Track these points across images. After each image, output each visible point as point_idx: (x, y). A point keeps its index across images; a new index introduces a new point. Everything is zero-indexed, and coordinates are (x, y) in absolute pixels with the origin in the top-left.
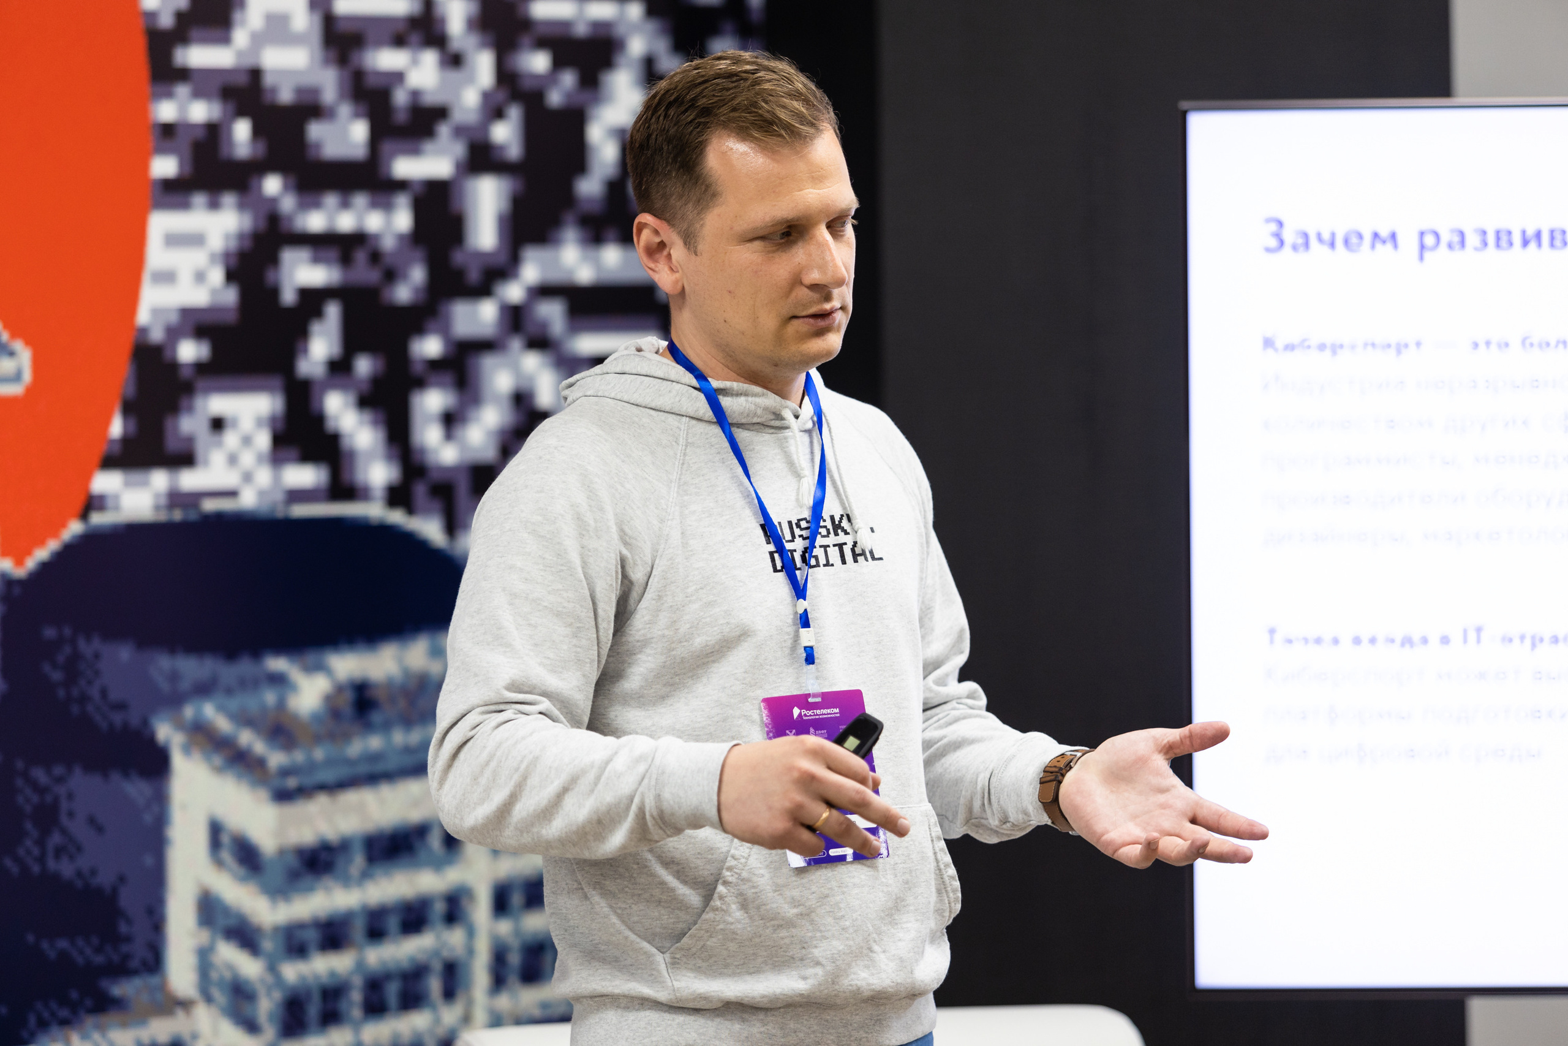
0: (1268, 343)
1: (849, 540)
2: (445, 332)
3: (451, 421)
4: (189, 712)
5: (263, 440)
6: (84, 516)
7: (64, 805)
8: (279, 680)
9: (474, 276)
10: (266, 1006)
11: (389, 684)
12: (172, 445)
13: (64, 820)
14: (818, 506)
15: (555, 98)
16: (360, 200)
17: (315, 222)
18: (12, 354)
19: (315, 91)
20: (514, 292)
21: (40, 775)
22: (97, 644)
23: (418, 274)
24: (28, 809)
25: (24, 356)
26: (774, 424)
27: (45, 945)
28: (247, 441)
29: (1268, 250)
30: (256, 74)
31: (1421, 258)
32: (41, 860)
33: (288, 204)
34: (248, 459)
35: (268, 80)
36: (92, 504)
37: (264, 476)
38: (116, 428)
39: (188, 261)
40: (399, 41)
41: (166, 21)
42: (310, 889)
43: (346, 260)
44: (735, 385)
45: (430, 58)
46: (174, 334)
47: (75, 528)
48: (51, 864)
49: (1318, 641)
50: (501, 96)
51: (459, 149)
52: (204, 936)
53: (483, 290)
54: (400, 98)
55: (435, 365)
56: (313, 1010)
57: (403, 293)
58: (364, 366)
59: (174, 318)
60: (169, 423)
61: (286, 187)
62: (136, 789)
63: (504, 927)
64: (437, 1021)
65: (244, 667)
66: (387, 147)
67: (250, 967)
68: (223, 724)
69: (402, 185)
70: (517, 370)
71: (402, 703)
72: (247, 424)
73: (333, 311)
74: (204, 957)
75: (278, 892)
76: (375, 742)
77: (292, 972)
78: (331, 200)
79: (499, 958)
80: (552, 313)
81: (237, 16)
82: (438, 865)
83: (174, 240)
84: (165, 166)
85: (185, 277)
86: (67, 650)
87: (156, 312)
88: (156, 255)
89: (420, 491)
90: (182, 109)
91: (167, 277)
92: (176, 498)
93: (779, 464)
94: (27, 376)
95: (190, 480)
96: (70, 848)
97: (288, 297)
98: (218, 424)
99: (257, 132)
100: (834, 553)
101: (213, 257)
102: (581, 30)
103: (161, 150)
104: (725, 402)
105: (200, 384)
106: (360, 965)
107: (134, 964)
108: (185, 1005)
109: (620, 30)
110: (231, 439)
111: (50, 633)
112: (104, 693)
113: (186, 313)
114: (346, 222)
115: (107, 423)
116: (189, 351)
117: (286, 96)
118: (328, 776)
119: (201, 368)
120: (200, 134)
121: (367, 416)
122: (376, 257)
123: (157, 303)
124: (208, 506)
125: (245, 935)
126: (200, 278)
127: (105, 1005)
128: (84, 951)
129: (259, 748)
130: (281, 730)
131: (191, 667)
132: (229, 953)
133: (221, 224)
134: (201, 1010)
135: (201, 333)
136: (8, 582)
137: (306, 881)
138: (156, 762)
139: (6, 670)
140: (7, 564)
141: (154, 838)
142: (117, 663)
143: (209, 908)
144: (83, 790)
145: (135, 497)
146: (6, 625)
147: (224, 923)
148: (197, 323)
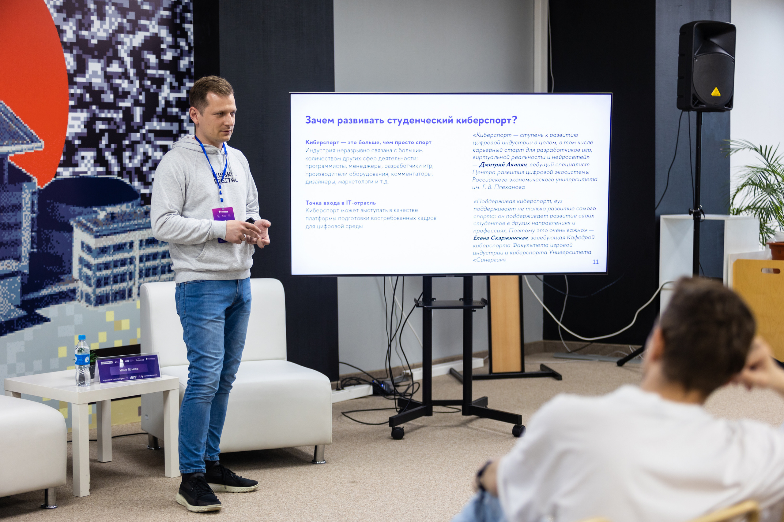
0: (307, 142)
1: (231, 177)
2: (130, 140)
3: (130, 158)
4: (77, 219)
5: (92, 161)
6: (55, 177)
7: (51, 238)
8: (96, 212)
9: (135, 128)
10: (93, 281)
11: (118, 213)
12: (73, 162)
13: (51, 241)
14: (225, 170)
15: (152, 91)
16: (112, 111)
17: (103, 115)
18: (40, 142)
19: (103, 88)
20: (144, 131)
21: (46, 231)
22: (58, 204)
23: (124, 127)
24: (44, 239)
25: (43, 142)
26: (216, 153)
27: (47, 267)
28: (89, 161)
29: (307, 123)
30: (91, 83)
31: (338, 125)
32: (46, 249)
33: (97, 111)
34: (89, 165)
35: (93, 85)
36: (57, 174)
37: (92, 169)
38: (62, 158)
39: (76, 123)
40: (120, 78)
41: (72, 72)
42: (103, 257)
43: (109, 124)
44: (208, 145)
45: (126, 81)
46: (74, 138)
47: (54, 179)
48: (49, 251)
49: (317, 203)
50: (141, 89)
51: (132, 101)
52: (80, 266)
53: (137, 131)
54: (120, 89)
55: (127, 146)
56: (103, 282)
57: (121, 131)
58: (113, 146)
59: (74, 135)
60: (73, 157)
61: (96, 108)
62: (66, 235)
63: (142, 265)
64: (128, 284)
65: (88, 209)
66: (117, 100)
67: (90, 273)
68: (84, 221)
69: (121, 108)
70: (144, 148)
71: (121, 217)
72: (89, 158)
73: (106, 134)
74: (80, 270)
75: (95, 257)
76: (115, 226)
77: (98, 274)
78: (106, 111)
79: (141, 271)
80: (151, 135)
81: (86, 71)
82: (129, 252)
83: (74, 119)
84: (72, 103)
85: (76, 126)
86: (52, 205)
87: (70, 133)
88: (70, 122)
89: (124, 172)
90: (75, 91)
91: (72, 126)
92: (74, 173)
93: (217, 162)
94: (43, 147)
95: (77, 169)
96: (52, 247)
97: (97, 131)
98: (83, 158)
99: (90, 96)
100: (228, 180)
101: (82, 122)
102: (157, 76)
103: (71, 99)
104: (206, 148)
105: (79, 149)
106: (112, 272)
107: (66, 272)
108: (77, 281)
109: (165, 77)
110: (86, 161)
111: (48, 201)
112: (59, 214)
113: (76, 133)
114: (109, 116)
115: (60, 158)
116: (77, 142)
117: (97, 89)
118: (106, 233)
119: (79, 145)
120: (79, 96)
121: (114, 157)
122: (115, 123)
123: (70, 132)
124: (81, 175)
125: (88, 266)
126: (79, 126)
127: (60, 280)
128: (55, 269)
129: (92, 226)
130: (96, 223)
131: (78, 209)
132: (85, 270)
133: (83, 115)
134: (80, 282)
135: (79, 138)
136: (40, 190)
137: (101, 255)
138: (70, 230)
139: (39, 209)
140: (39, 187)
141: (70, 245)
142: (62, 208)
143: (81, 260)
144: (55, 235)
145: (66, 173)
146: (39, 199)
147: (84, 263)
148: (79, 136)
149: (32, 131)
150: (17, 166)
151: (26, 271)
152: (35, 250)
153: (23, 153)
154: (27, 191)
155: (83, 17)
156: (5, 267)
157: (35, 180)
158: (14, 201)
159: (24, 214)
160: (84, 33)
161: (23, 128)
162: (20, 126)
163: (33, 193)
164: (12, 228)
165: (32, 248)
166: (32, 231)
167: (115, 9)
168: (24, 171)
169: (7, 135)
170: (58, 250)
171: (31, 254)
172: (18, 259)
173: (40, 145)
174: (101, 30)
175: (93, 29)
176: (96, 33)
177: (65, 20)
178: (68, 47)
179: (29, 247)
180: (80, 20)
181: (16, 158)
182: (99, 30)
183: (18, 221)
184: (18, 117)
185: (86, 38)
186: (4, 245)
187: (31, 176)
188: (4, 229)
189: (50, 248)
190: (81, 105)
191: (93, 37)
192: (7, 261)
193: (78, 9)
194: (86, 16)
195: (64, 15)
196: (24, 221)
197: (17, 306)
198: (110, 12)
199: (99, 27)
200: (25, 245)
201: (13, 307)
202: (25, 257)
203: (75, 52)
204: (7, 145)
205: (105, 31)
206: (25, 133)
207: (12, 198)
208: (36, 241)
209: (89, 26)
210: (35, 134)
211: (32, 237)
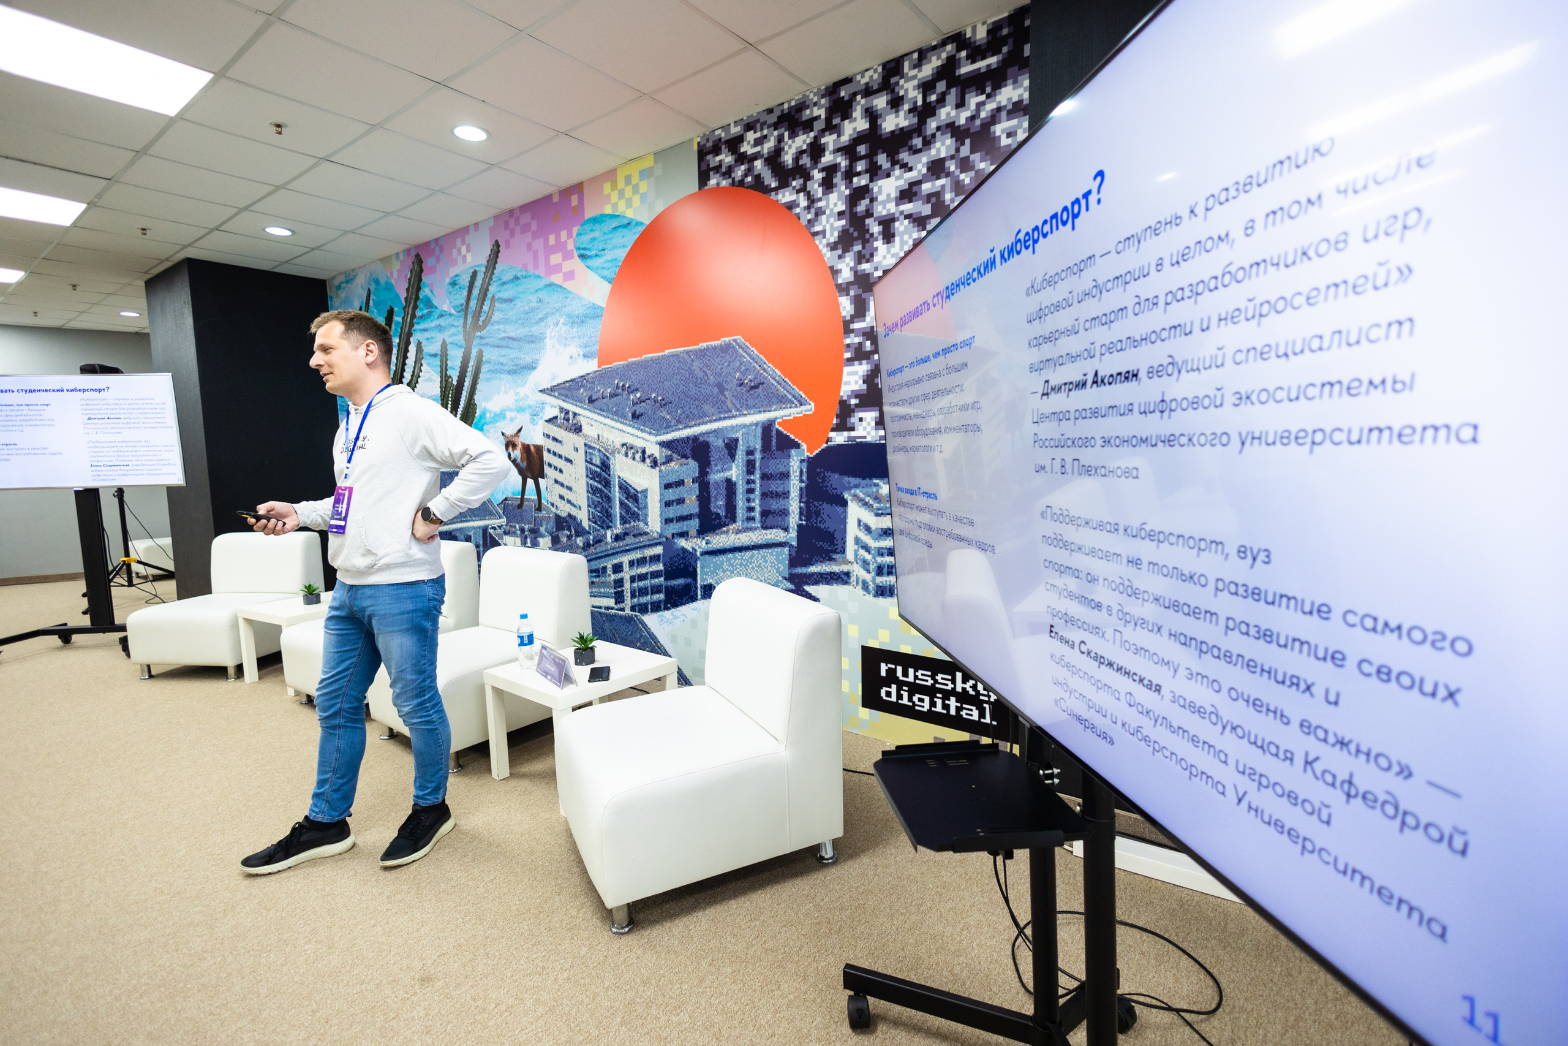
4: (853, 491)
5: (873, 424)
6: (827, 443)
7: (822, 511)
8: (877, 485)
10: (872, 567)
12: (849, 425)
13: (822, 515)
18: (810, 404)
21: (815, 503)
22: (829, 473)
24: (813, 511)
25: (813, 405)
27: (817, 543)
28: (869, 424)
32: (816, 523)
34: (869, 428)
36: (828, 440)
37: (873, 433)
38: (835, 421)
39: (853, 378)
41: (847, 318)
42: (886, 540)
46: (849, 397)
47: (825, 445)
48: (819, 525)
52: (856, 547)
56: (885, 570)
59: (850, 394)
60: (848, 420)
62: (839, 509)
65: (867, 481)
67: (868, 557)
68: (862, 495)
72: (869, 420)
74: (856, 551)
75: (875, 539)
77: (879, 559)
81: (866, 313)
83: (849, 374)
84: (848, 355)
85: (853, 383)
86: (823, 475)
88: (845, 378)
90: (852, 340)
91: (848, 383)
92: (849, 438)
94: (813, 410)
95: (853, 434)
96: (823, 521)
98: (861, 420)
99: (872, 344)
101: (859, 377)
103: (846, 352)
105: (856, 410)
107: (838, 551)
108: (851, 563)
110: (864, 423)
111: (818, 470)
112: (832, 485)
113: (852, 391)
116: (854, 401)
119: (856, 405)
120: (857, 346)
123: (845, 391)
124: (858, 440)
125: (867, 548)
126: (856, 382)
127: (831, 559)
128: (826, 546)
129: (871, 502)
130: (877, 498)
131: (854, 481)
132: (862, 552)
133: (863, 368)
134: (855, 564)
135: (856, 397)
136: (809, 458)
137: (884, 537)
138: (844, 503)
139: (808, 478)
140: (809, 454)
141: (844, 521)
142: (834, 479)
143: (857, 540)
144: (826, 508)
145: (839, 438)
146: (808, 468)
147: (861, 544)
148: (856, 395)
149: (801, 393)
150: (785, 432)
151: (794, 543)
152: (804, 522)
153: (791, 418)
154: (795, 458)
155: (863, 248)
156: (773, 536)
157: (804, 446)
158: (782, 469)
159: (792, 482)
160: (865, 267)
161: (791, 391)
162: (789, 388)
163: (802, 461)
164: (780, 496)
165: (801, 519)
166: (800, 502)
167: (909, 223)
168: (792, 437)
169: (775, 400)
170: (829, 525)
171: (800, 526)
172: (786, 529)
173: (809, 408)
174: (889, 256)
175: (876, 259)
176: (881, 262)
177: (840, 257)
178: (844, 289)
179: (797, 518)
180: (859, 252)
181: (784, 423)
182: (884, 257)
183: (786, 490)
184: (786, 379)
185: (867, 272)
186: (772, 513)
187: (800, 442)
188: (772, 497)
189: (820, 522)
190: (860, 355)
191: (876, 269)
192: (775, 530)
193: (857, 239)
194: (867, 245)
195: (839, 252)
196: (792, 490)
197: (785, 578)
198: (902, 229)
199: (885, 253)
200: (793, 515)
201: (780, 578)
202: (793, 528)
203: (852, 293)
204: (775, 410)
205: (893, 256)
206: (794, 396)
207: (780, 466)
208: (805, 512)
209: (872, 255)
210: (804, 396)
211: (801, 508)
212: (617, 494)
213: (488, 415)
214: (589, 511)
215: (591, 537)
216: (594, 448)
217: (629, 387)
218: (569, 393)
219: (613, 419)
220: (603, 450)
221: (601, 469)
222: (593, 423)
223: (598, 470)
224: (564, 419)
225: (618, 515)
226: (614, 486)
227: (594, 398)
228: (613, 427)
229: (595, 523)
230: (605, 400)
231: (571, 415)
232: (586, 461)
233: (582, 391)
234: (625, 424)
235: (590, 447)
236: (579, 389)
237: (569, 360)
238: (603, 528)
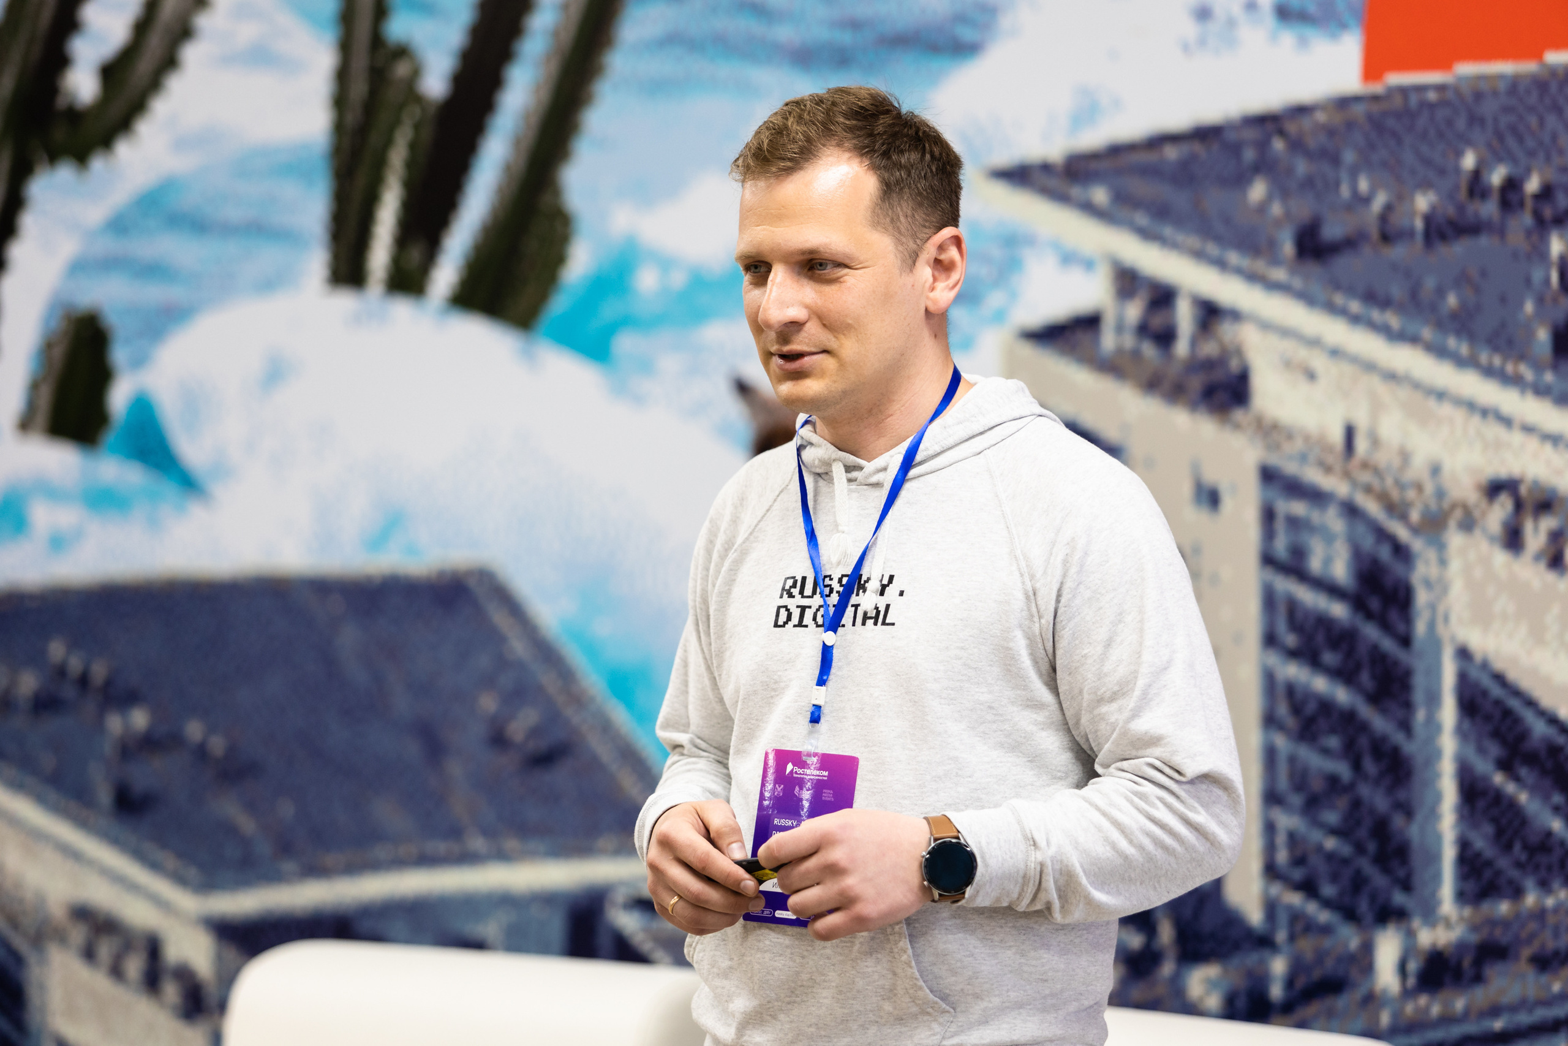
14: (861, 562)
212: (1448, 744)
213: (647, 280)
214: (1270, 828)
215: (1279, 966)
216: (1316, 496)
217: (1546, 193)
218: (1180, 199)
219: (1439, 351)
220: (1372, 507)
221: (1358, 603)
222: (1319, 362)
223: (1339, 610)
224: (1143, 329)
225: (1449, 854)
226: (1434, 699)
227: (1332, 230)
228: (1441, 395)
229: (1308, 888)
230: (1398, 252)
231: (1184, 316)
232: (1268, 560)
233: (1258, 191)
234: (1514, 381)
235: (1295, 488)
236: (1240, 180)
237: (1190, 29)
238: (1350, 915)
